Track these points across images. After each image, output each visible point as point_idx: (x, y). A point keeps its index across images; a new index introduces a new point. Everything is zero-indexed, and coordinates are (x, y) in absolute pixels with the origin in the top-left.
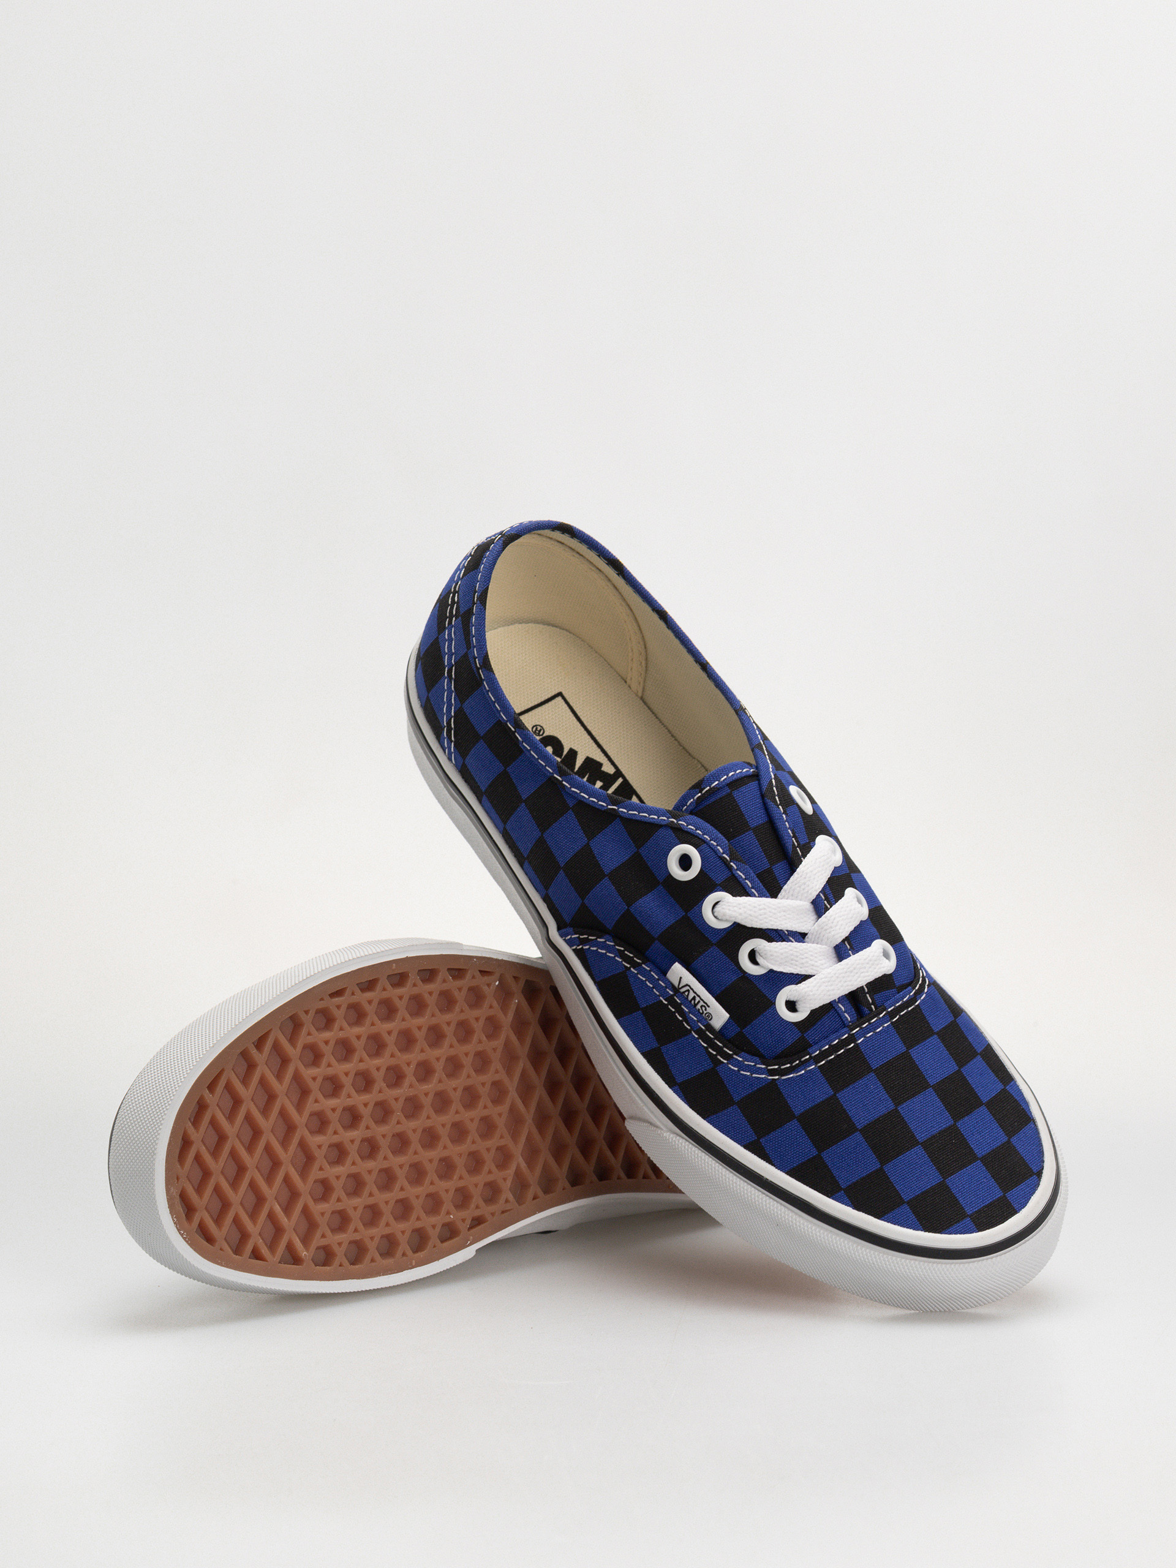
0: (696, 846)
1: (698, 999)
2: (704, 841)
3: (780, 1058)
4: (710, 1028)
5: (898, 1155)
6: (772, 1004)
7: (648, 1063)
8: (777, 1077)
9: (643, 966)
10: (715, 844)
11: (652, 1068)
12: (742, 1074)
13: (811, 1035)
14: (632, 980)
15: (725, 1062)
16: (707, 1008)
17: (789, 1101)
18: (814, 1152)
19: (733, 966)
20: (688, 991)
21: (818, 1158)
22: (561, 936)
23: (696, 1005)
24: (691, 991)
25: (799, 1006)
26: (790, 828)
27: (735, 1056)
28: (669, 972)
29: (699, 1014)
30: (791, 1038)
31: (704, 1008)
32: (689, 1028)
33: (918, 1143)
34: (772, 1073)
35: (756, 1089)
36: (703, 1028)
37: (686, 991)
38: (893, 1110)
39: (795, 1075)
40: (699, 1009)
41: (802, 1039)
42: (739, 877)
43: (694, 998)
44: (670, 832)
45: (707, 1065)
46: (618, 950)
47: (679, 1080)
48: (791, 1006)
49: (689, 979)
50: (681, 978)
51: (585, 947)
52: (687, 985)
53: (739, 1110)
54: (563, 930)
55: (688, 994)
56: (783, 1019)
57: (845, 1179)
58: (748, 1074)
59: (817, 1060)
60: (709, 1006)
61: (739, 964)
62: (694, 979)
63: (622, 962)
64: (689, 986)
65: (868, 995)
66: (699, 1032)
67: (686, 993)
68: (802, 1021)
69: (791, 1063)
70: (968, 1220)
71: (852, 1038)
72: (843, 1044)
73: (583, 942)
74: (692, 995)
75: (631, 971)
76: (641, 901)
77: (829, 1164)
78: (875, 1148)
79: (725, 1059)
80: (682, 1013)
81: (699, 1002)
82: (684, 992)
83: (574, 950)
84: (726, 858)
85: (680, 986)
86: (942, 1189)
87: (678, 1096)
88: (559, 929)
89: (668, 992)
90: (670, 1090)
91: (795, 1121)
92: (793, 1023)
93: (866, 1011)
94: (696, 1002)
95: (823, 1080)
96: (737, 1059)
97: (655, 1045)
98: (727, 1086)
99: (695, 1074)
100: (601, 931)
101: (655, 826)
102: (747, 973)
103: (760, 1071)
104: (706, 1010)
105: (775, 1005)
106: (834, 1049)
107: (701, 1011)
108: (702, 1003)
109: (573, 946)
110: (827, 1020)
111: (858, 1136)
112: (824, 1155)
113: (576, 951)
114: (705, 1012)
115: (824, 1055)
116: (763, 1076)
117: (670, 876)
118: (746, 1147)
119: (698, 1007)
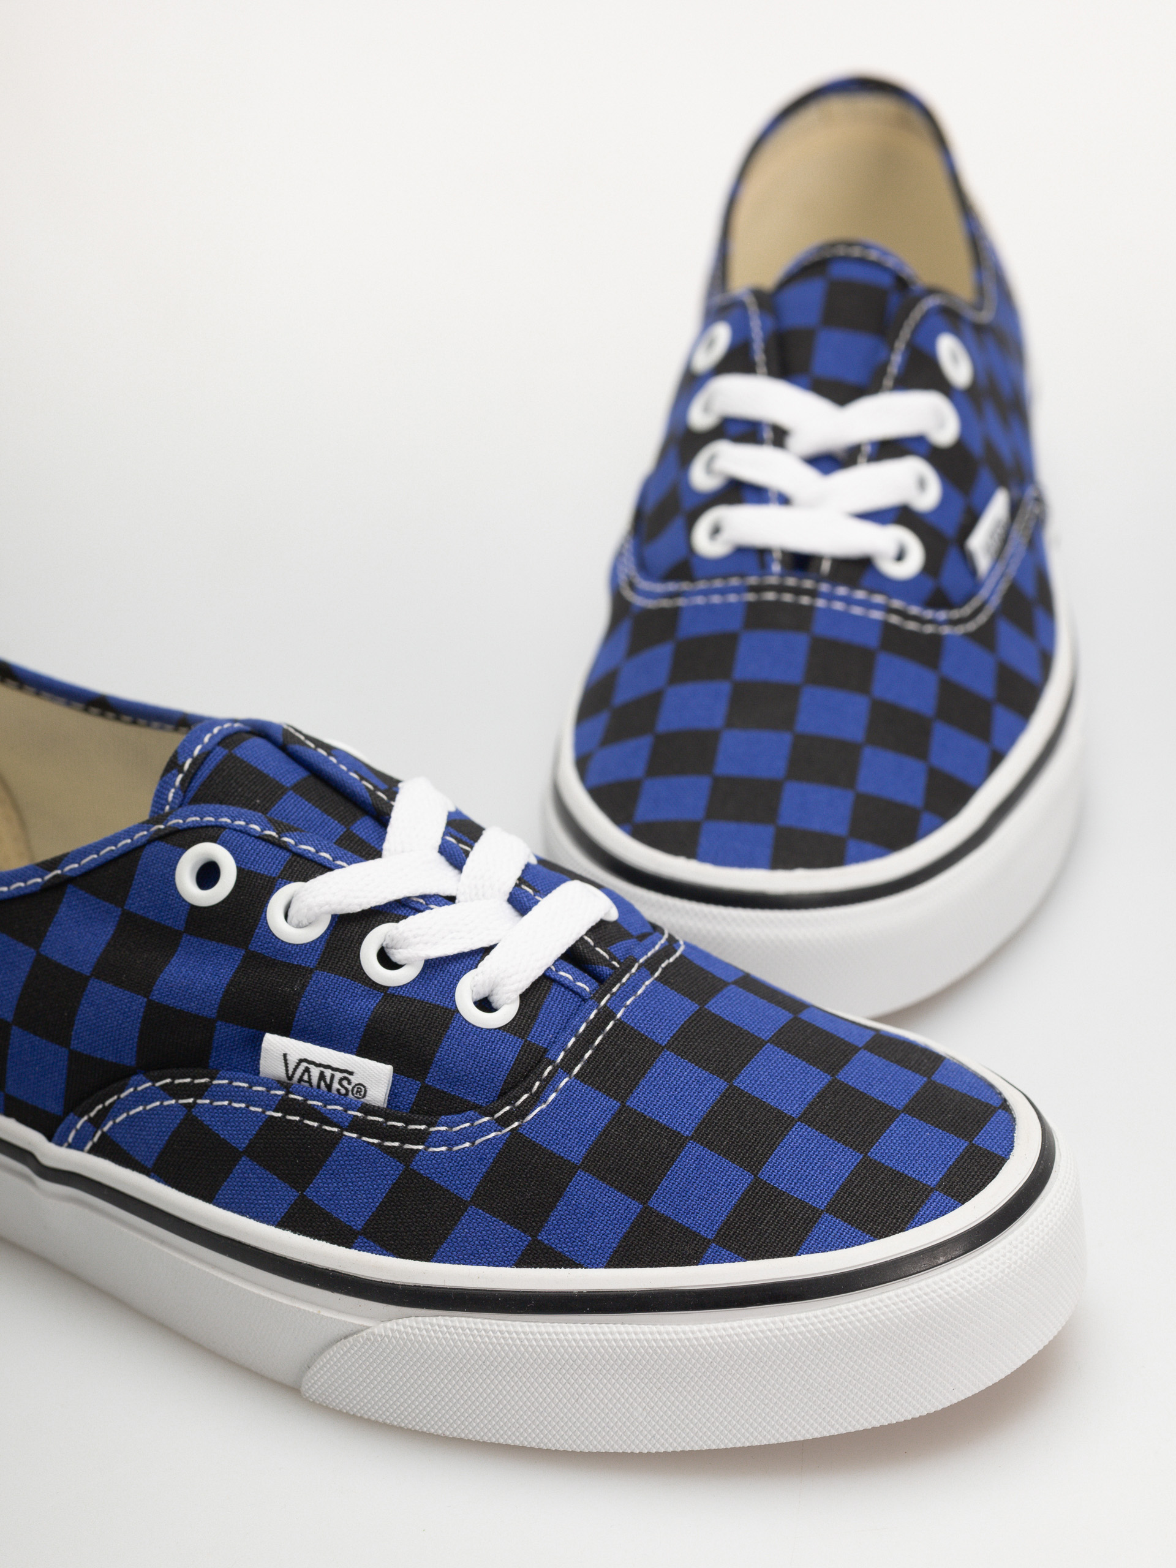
0: (213, 839)
1: (328, 1073)
2: (222, 827)
3: (506, 1094)
4: (368, 1109)
5: (772, 1149)
6: (453, 1012)
7: (295, 1233)
8: (516, 1124)
9: (216, 1082)
10: (242, 823)
11: (305, 1238)
12: (457, 1152)
13: (539, 1035)
14: (206, 1119)
15: (421, 1147)
16: (350, 1077)
17: (554, 1148)
18: (636, 1207)
19: (360, 989)
20: (307, 1070)
21: (647, 1212)
22: (60, 1144)
23: (329, 1087)
24: (312, 1067)
25: (495, 1000)
26: (349, 770)
27: (432, 1129)
28: (262, 1062)
29: (341, 1098)
30: (509, 1053)
31: (345, 1083)
32: (335, 1129)
33: (791, 1121)
34: (504, 1121)
35: (491, 1161)
36: (359, 1114)
37: (303, 1074)
38: (727, 1090)
39: (544, 1106)
40: (338, 1090)
41: (527, 1048)
42: (305, 853)
43: (322, 1076)
44: (161, 845)
45: (393, 1170)
46: (162, 1086)
47: (358, 1224)
48: (485, 1005)
49: (298, 1049)
50: (285, 1055)
51: (106, 1129)
52: (301, 1061)
53: (480, 1211)
54: (57, 1135)
55: (309, 1076)
56: (482, 1029)
57: (706, 1222)
58: (467, 1144)
59: (566, 1067)
60: (351, 1073)
61: (370, 980)
62: (309, 1045)
63: (177, 1102)
64: (305, 1060)
65: (598, 949)
66: (356, 1125)
67: (306, 1077)
68: (513, 1020)
69: (528, 1089)
70: (937, 1197)
71: (607, 1014)
72: (596, 1027)
73: (97, 1122)
74: (315, 1072)
75: (199, 1104)
76: (163, 976)
77: (669, 1213)
78: (729, 1153)
79: (418, 1144)
80: (313, 1113)
81: (333, 1076)
82: (301, 1080)
83: (90, 1152)
84: (270, 836)
85: (290, 1073)
86: (869, 1170)
87: (368, 1251)
88: (50, 1138)
89: (276, 1095)
90: (353, 1251)
91: (581, 1174)
92: (499, 1029)
93: (606, 970)
94: (328, 1080)
95: (593, 1093)
96: (438, 1132)
97: (292, 1195)
98: (443, 1184)
99: (380, 1198)
100: (118, 1077)
101: (132, 854)
102: (388, 988)
103: (484, 1130)
104: (349, 1083)
105: (458, 1012)
106: (585, 1041)
107: (343, 1091)
108: (338, 1075)
109: (85, 1144)
110: (553, 1003)
111: (694, 1149)
112: (654, 1203)
113: (96, 1151)
114: (350, 1087)
115: (574, 1056)
116: (493, 1135)
117: (194, 910)
118: (519, 1264)
119: (336, 1085)
